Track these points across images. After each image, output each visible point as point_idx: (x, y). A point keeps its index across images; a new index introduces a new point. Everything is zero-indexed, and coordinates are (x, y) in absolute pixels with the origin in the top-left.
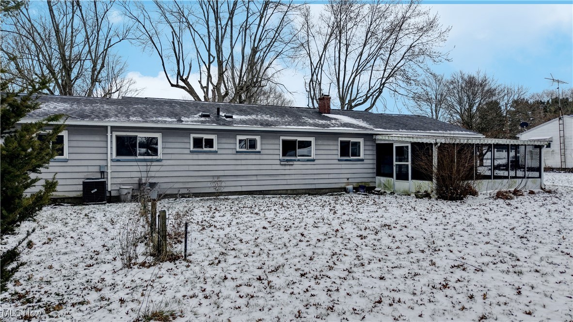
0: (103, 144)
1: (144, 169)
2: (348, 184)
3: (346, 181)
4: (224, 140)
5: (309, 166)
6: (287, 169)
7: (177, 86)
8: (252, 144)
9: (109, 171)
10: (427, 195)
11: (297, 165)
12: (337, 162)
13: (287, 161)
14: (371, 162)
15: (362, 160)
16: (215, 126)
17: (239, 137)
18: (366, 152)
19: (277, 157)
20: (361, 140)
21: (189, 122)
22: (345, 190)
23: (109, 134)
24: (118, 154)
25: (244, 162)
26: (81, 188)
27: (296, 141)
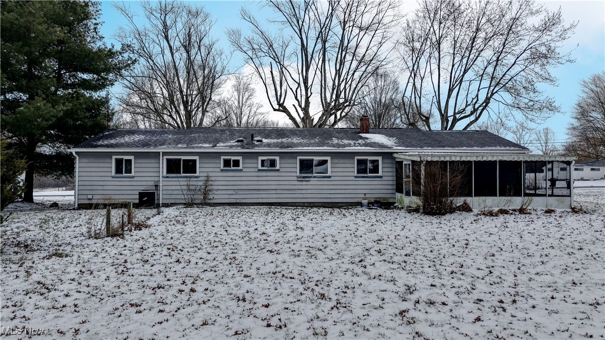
0: (156, 165)
1: (186, 183)
2: (365, 199)
3: (363, 196)
4: (248, 161)
5: (325, 182)
6: (304, 185)
7: (278, 110)
8: (273, 163)
9: (161, 185)
11: (313, 181)
12: (353, 178)
13: (304, 177)
14: (390, 178)
15: (381, 177)
16: (240, 150)
17: (261, 158)
18: (384, 169)
19: (294, 174)
20: (380, 159)
21: (221, 147)
22: (360, 204)
23: (161, 158)
24: (168, 172)
25: (264, 178)
26: (137, 197)
27: (313, 160)
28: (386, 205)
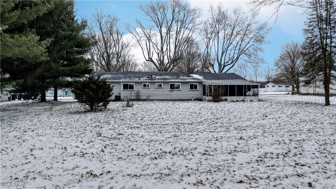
0: (120, 86)
1: (130, 93)
2: (193, 98)
3: (192, 97)
4: (152, 85)
5: (179, 92)
6: (172, 93)
7: (149, 60)
8: (161, 85)
9: (121, 93)
10: (211, 101)
11: (175, 92)
12: (189, 91)
13: (172, 90)
14: (201, 91)
15: (198, 90)
16: (149, 81)
17: (156, 84)
18: (199, 88)
19: (168, 89)
20: (198, 84)
21: (142, 80)
22: (191, 100)
23: (121, 84)
24: (124, 89)
25: (158, 91)
26: (115, 97)
27: (174, 84)
28: (200, 100)
